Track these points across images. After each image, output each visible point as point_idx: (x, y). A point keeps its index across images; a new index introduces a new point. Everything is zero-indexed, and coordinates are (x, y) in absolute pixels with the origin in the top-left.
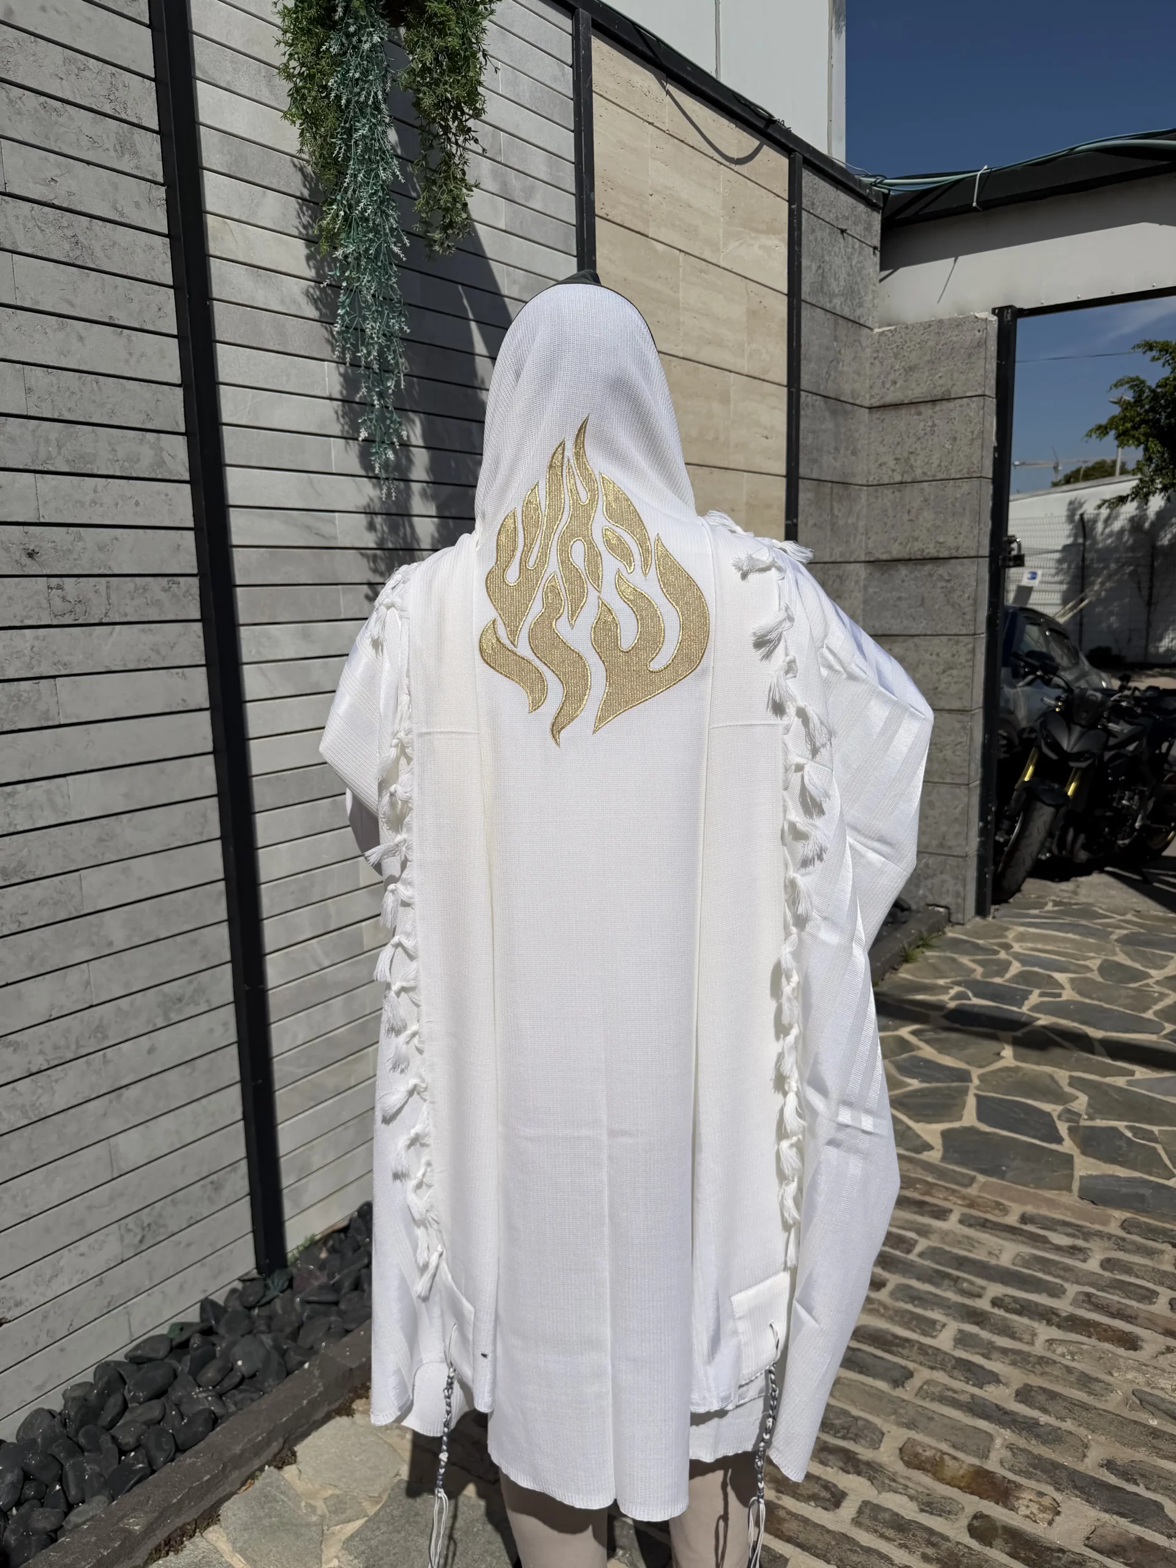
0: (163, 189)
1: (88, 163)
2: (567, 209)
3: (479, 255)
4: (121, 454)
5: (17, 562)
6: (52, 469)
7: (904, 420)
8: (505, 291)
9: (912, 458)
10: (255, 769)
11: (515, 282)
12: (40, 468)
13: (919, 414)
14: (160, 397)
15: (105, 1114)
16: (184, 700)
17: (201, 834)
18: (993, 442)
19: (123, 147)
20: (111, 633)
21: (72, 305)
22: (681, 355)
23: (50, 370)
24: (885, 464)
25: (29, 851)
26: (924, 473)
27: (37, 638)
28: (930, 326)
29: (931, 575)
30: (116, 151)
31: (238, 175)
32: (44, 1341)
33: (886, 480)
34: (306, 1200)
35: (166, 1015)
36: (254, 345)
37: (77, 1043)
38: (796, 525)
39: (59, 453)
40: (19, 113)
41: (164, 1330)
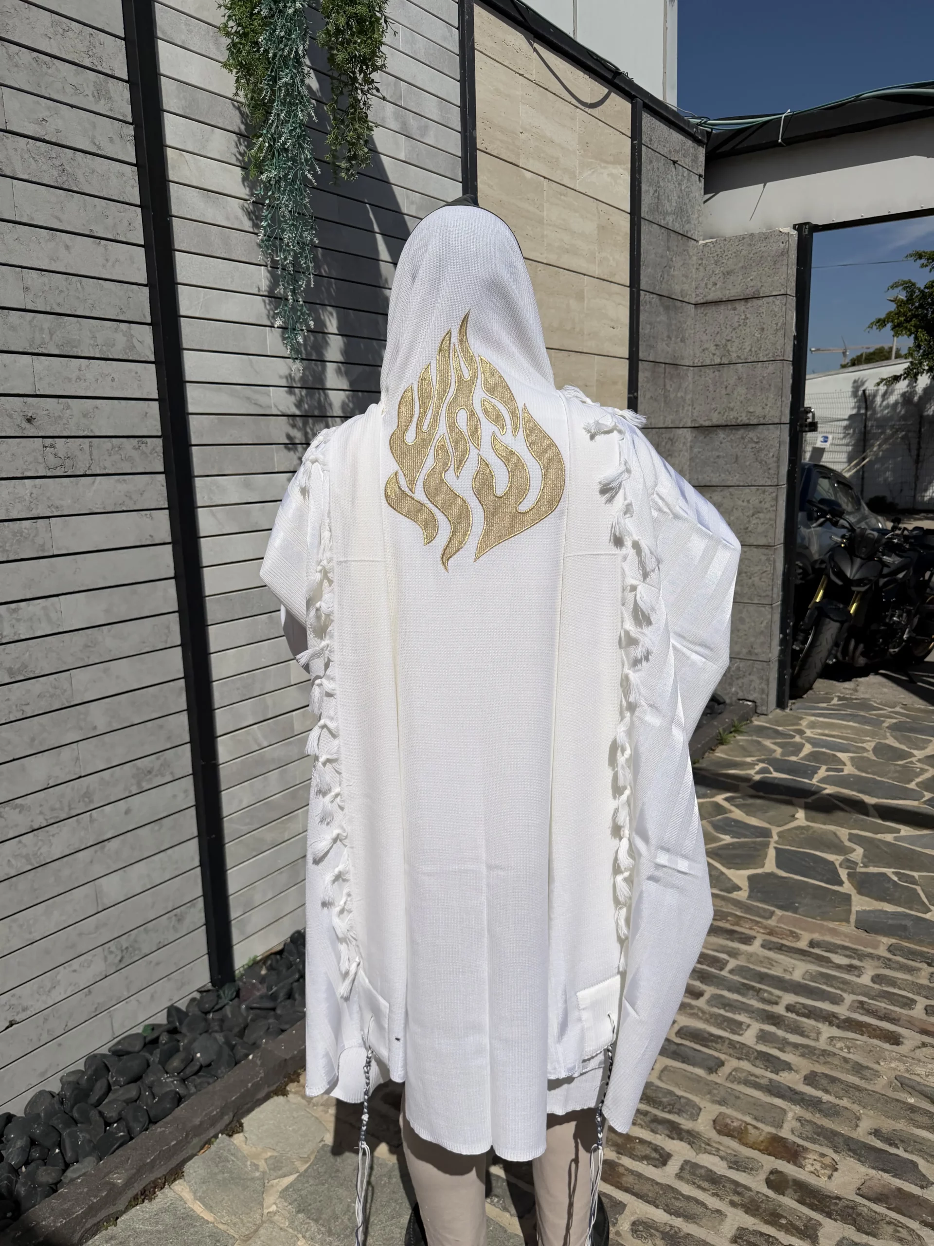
0: (132, 127)
1: (72, 106)
2: (454, 143)
3: (385, 181)
4: (100, 341)
5: (18, 425)
6: (46, 352)
7: (722, 314)
8: (405, 210)
9: (729, 344)
10: (208, 591)
11: (412, 203)
12: (36, 351)
13: (735, 309)
14: (131, 295)
15: (91, 862)
16: (151, 536)
17: (166, 642)
18: (793, 331)
19: (100, 94)
20: (93, 483)
21: (60, 220)
22: (545, 262)
23: (43, 273)
24: (707, 349)
25: (30, 655)
26: (739, 357)
27: (35, 486)
28: (744, 238)
29: (743, 438)
30: (94, 96)
31: (192, 117)
32: (45, 1038)
33: (708, 363)
34: (250, 930)
35: (139, 784)
36: (206, 253)
37: (69, 806)
38: (636, 398)
39: (51, 339)
40: (17, 66)
41: (139, 1030)
